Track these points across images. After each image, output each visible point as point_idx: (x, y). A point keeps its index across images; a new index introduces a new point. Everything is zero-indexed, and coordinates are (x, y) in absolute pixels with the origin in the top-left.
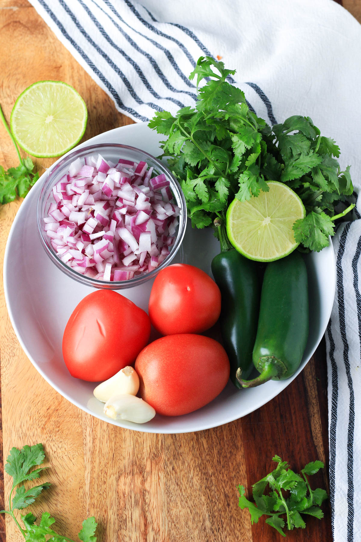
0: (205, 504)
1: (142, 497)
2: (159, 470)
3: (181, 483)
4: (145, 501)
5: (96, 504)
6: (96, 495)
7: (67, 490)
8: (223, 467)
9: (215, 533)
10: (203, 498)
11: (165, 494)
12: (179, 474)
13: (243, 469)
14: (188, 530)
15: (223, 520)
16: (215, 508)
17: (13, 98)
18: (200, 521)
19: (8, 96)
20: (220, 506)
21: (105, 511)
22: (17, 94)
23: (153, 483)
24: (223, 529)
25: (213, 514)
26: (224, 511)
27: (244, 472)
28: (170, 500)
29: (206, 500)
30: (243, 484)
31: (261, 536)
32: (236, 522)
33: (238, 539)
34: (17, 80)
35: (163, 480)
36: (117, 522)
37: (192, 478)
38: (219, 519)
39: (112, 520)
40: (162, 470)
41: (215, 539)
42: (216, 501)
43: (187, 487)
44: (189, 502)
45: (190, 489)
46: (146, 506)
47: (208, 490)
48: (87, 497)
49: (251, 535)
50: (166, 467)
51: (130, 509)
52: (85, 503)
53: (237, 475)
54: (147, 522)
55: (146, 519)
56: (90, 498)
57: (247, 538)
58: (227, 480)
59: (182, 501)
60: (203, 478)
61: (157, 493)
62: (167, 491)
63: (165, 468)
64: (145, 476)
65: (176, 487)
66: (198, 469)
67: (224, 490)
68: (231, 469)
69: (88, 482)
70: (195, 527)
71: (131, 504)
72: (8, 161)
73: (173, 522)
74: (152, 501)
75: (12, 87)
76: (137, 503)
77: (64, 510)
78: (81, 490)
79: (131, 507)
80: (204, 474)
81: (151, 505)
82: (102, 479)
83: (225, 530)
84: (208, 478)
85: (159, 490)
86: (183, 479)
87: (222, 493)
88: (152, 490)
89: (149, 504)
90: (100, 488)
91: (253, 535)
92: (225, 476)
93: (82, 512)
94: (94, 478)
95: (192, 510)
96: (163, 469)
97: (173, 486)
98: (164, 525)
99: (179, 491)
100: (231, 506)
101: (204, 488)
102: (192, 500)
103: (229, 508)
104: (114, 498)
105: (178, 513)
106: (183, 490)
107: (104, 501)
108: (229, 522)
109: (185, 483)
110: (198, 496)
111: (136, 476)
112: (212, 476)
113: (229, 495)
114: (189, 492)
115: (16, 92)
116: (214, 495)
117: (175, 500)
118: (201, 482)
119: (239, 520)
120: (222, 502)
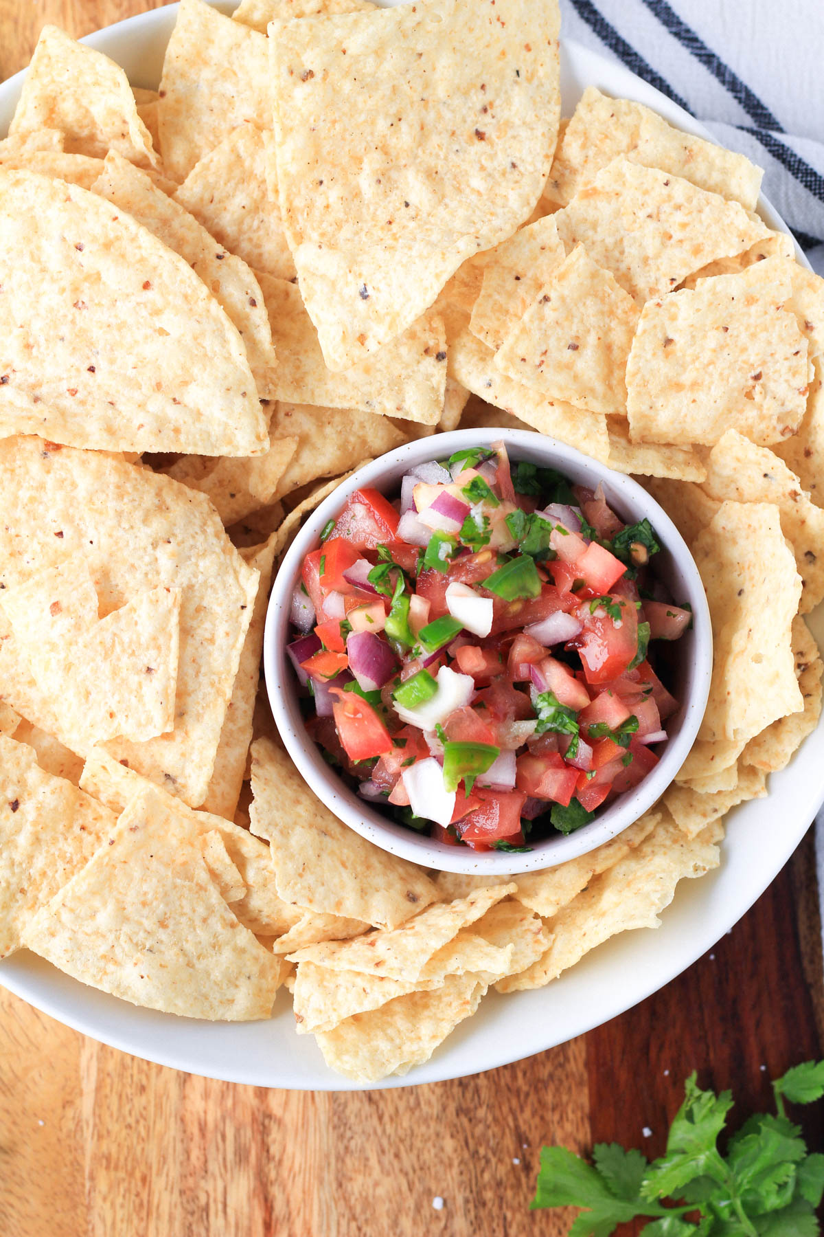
0: (456, 1163)
1: (259, 1137)
4: (268, 1151)
5: (114, 1155)
6: (115, 1127)
7: (24, 1112)
10: (449, 1144)
11: (331, 1128)
15: (509, 1215)
16: (487, 1176)
18: (437, 1218)
20: (502, 1171)
21: (144, 1179)
25: (479, 1193)
26: (512, 1187)
28: (347, 1148)
29: (459, 1149)
30: (575, 1102)
36: (178, 1213)
38: (495, 1211)
39: (165, 1208)
42: (490, 1155)
43: (401, 1109)
44: (403, 1154)
45: (408, 1114)
46: (272, 1165)
47: (465, 1120)
48: (88, 1133)
51: (221, 1175)
52: (79, 1151)
53: (559, 1072)
54: (274, 1217)
55: (268, 1206)
56: (96, 1138)
59: (383, 1152)
61: (305, 1123)
62: (336, 1119)
65: (367, 1108)
67: (515, 1119)
69: (89, 1086)
71: (224, 1159)
73: (354, 1218)
74: (290, 1149)
76: (241, 1155)
77: (14, 1173)
78: (70, 1113)
79: (225, 1166)
81: (286, 1164)
82: (135, 1078)
85: (311, 1114)
87: (507, 1131)
88: (291, 1117)
89: (280, 1162)
90: (127, 1108)
92: (520, 1075)
93: (70, 1180)
94: (109, 1075)
95: (414, 1183)
98: (325, 1227)
99: (375, 1121)
100: (535, 1171)
101: (454, 1113)
102: (415, 1152)
103: (527, 1176)
104: (171, 1140)
105: (371, 1191)
106: (386, 1118)
107: (139, 1149)
108: (526, 1221)
110: (433, 1137)
113: (531, 1137)
114: (406, 1124)
116: (484, 1135)
117: (362, 1150)
118: (446, 1092)
119: (559, 1217)
120: (507, 1160)
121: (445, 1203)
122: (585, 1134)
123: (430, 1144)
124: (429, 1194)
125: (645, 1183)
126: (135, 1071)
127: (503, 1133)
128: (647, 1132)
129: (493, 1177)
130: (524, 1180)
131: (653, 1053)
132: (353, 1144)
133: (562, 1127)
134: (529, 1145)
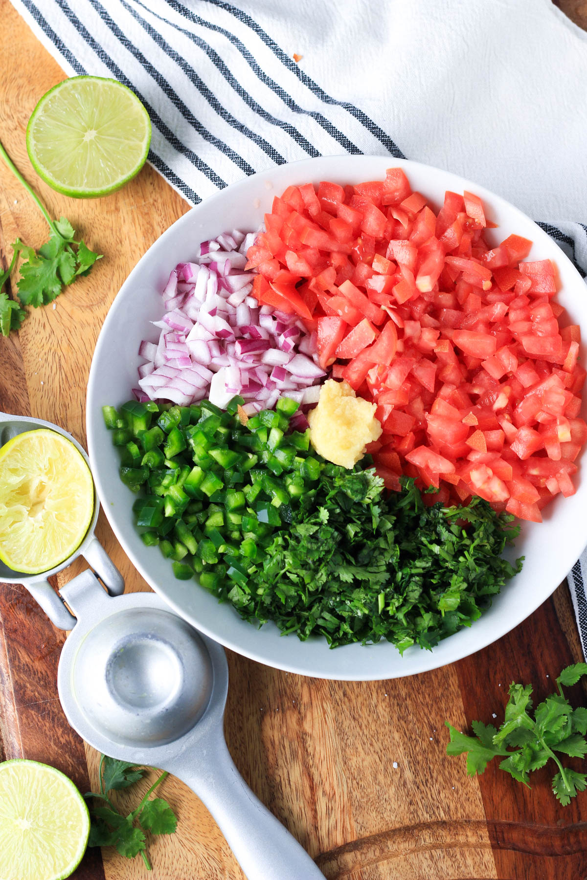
0: (401, 744)
1: (302, 745)
2: (322, 699)
3: (359, 715)
4: (307, 751)
8: (421, 682)
9: (422, 787)
10: (397, 736)
11: (337, 736)
12: (354, 701)
13: (454, 682)
14: (378, 788)
15: (432, 766)
16: (417, 748)
17: (16, 119)
18: (396, 772)
19: (9, 116)
20: (425, 745)
22: (22, 112)
23: (316, 721)
24: (432, 781)
25: (415, 758)
26: (431, 752)
27: (456, 687)
28: (346, 744)
29: (402, 737)
30: (456, 706)
31: (494, 785)
32: (451, 768)
33: (458, 794)
34: (19, 87)
35: (331, 714)
37: (376, 706)
38: (424, 765)
39: (259, 787)
40: (327, 698)
41: (423, 798)
42: (418, 738)
43: (370, 722)
44: (375, 743)
45: (374, 723)
46: (310, 758)
47: (403, 722)
49: (477, 784)
50: (332, 693)
51: (285, 766)
53: (446, 692)
54: (314, 783)
55: (311, 779)
57: (471, 791)
58: (430, 702)
59: (364, 743)
60: (394, 704)
61: (324, 735)
62: (338, 730)
63: (331, 695)
64: (302, 710)
65: (353, 723)
66: (383, 690)
67: (428, 718)
68: (436, 685)
70: (389, 782)
72: (23, 226)
73: (355, 779)
74: (318, 749)
75: (13, 100)
76: (294, 755)
79: (287, 762)
80: (394, 697)
81: (317, 756)
83: (436, 781)
84: (400, 703)
85: (326, 730)
86: (361, 709)
88: (316, 733)
89: (314, 755)
90: (234, 739)
91: (481, 783)
92: (427, 696)
95: (382, 757)
96: (329, 696)
97: (348, 721)
98: (340, 785)
99: (358, 728)
100: (442, 743)
101: (397, 720)
102: (380, 741)
103: (438, 746)
104: (258, 752)
105: (361, 764)
106: (363, 727)
107: (243, 759)
108: (441, 768)
109: (366, 715)
110: (388, 732)
111: (288, 713)
112: (406, 699)
113: (437, 726)
114: (373, 728)
115: (20, 109)
116: (413, 728)
117: (354, 744)
118: (391, 710)
119: (457, 764)
120: (426, 739)
121: (398, 765)
122: (463, 721)
123: (387, 737)
124: (390, 761)
125: (494, 737)
126: (236, 721)
127: (423, 726)
128: (494, 716)
129: (421, 748)
130: (436, 748)
131: (491, 676)
132: (349, 742)
133: (452, 719)
134: (436, 730)
